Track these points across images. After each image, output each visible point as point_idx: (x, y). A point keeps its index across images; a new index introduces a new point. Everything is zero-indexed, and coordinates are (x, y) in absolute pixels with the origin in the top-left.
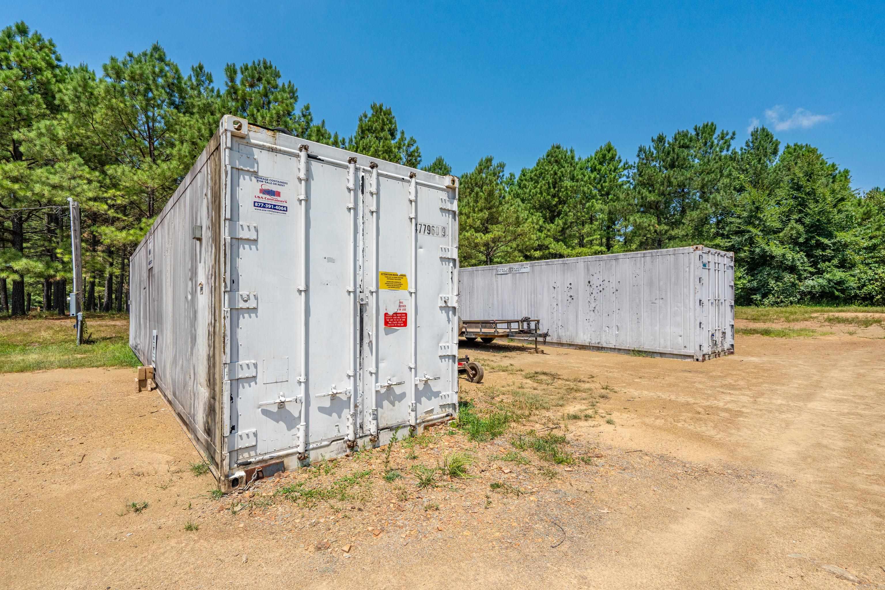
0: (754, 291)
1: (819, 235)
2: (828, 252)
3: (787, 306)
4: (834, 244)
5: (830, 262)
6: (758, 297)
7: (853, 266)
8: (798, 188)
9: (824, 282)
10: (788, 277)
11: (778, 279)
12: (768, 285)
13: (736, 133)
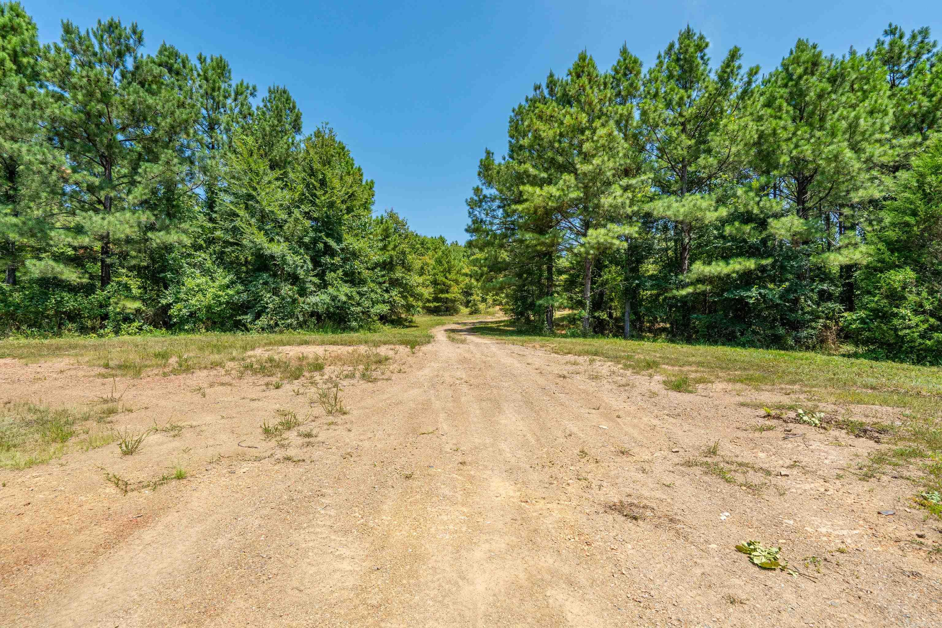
0: (244, 308)
1: (328, 235)
2: (337, 260)
3: (281, 332)
4: (342, 250)
5: (335, 272)
6: (249, 318)
7: (363, 282)
8: (312, 173)
9: (327, 299)
10: (287, 289)
11: (276, 292)
12: (262, 300)
13: (258, 88)
